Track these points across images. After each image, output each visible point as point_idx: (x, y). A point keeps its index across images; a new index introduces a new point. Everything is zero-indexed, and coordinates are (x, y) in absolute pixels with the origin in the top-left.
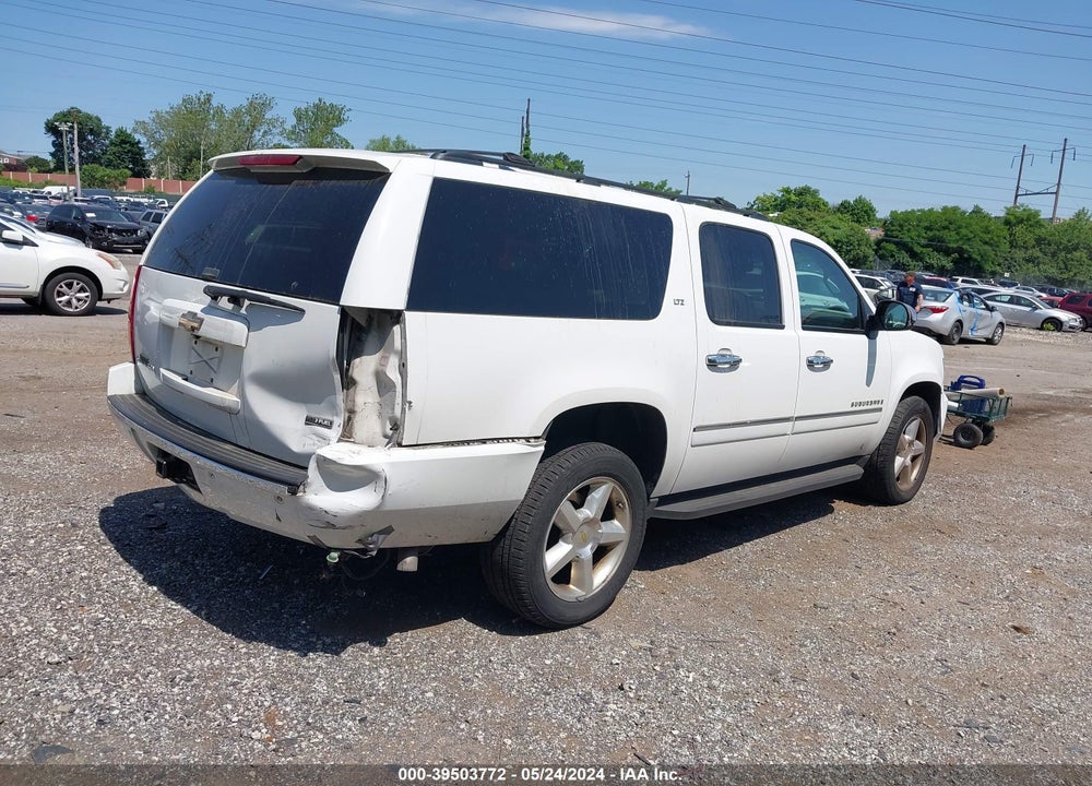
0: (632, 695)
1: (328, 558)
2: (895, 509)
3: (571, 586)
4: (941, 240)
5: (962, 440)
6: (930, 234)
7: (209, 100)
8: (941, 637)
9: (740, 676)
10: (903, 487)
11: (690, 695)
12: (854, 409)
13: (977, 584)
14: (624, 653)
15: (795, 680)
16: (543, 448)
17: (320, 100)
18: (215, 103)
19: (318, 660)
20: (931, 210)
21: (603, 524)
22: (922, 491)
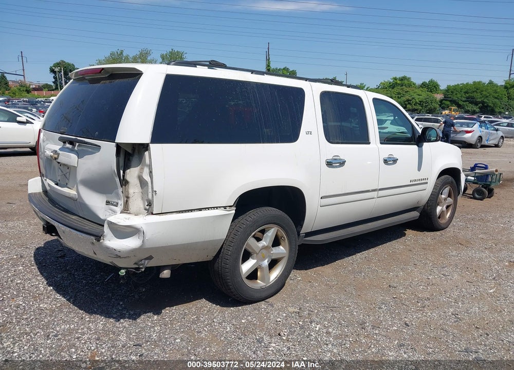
0: (284, 338)
1: (120, 273)
2: (438, 233)
3: (258, 281)
4: (473, 98)
5: (477, 196)
6: (467, 95)
7: (122, 53)
8: (456, 302)
9: (344, 326)
10: (442, 222)
11: (316, 337)
12: (412, 183)
13: (478, 272)
14: (284, 315)
15: (374, 327)
16: (234, 212)
17: (172, 50)
18: (124, 54)
19: (125, 323)
20: (467, 84)
21: (273, 249)
22: (453, 223)
